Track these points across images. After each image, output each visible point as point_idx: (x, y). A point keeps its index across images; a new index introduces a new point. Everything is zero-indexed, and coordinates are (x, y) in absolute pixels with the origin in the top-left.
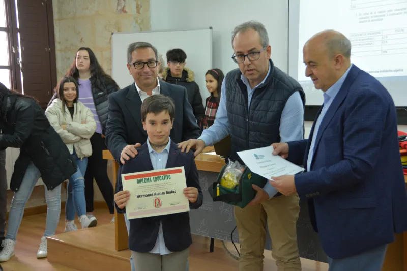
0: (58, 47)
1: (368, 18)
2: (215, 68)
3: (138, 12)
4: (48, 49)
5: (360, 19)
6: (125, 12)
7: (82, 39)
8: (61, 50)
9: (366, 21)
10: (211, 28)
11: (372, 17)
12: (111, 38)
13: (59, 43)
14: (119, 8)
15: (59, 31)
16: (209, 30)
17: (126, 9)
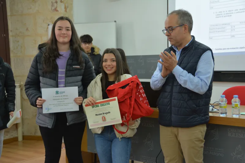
0: (10, 34)
1: (222, 14)
2: (119, 48)
3: (66, 11)
4: (4, 35)
5: (216, 15)
6: (57, 11)
7: (27, 29)
8: (12, 36)
9: (220, 17)
10: (115, 21)
11: (224, 14)
12: (48, 28)
13: (11, 31)
14: (53, 8)
15: (11, 23)
16: (114, 23)
17: (58, 9)
